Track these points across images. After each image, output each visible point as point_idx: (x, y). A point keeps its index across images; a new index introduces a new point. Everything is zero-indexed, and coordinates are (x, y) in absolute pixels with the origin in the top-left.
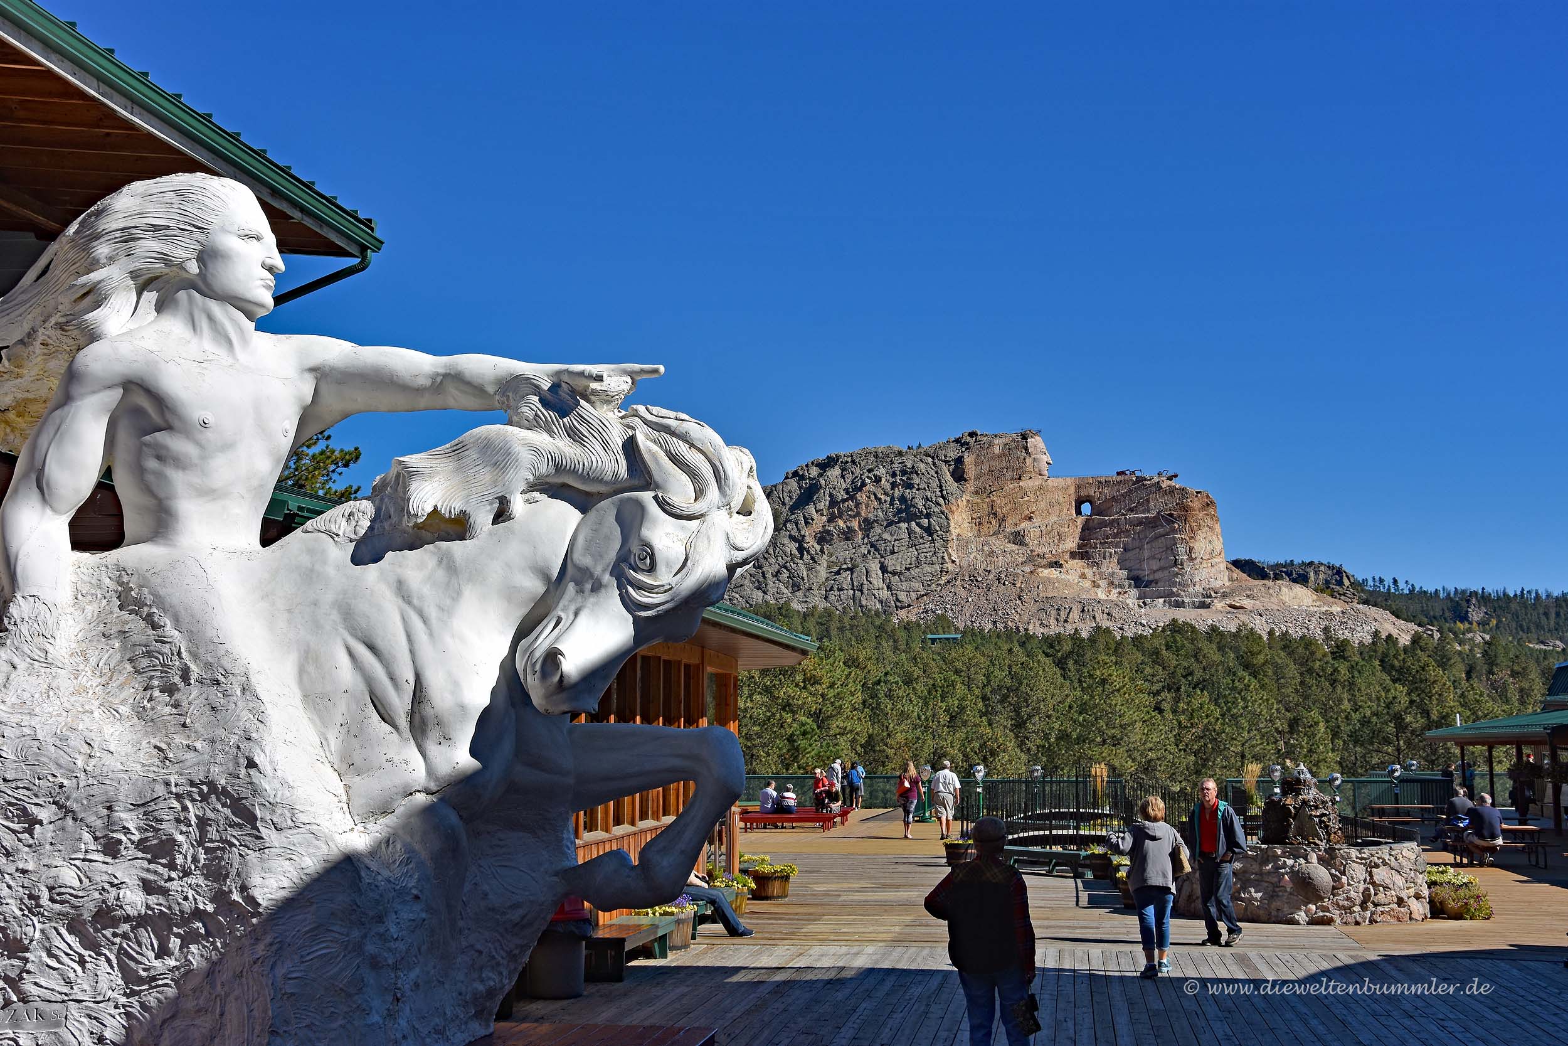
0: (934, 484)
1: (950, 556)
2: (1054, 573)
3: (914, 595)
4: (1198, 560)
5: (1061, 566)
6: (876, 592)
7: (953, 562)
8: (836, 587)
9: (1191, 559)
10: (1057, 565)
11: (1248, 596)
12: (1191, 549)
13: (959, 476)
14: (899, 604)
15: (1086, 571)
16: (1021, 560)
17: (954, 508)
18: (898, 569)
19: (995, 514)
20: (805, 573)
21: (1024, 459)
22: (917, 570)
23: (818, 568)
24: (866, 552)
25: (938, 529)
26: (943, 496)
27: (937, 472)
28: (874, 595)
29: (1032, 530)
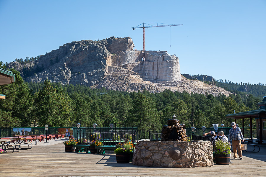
0: (102, 51)
1: (106, 71)
2: (135, 76)
3: (96, 82)
11: (186, 84)
12: (172, 71)
13: (109, 49)
16: (125, 73)
17: (107, 58)
19: (119, 60)
21: (127, 45)
22: (97, 75)
25: (103, 64)
26: (104, 55)
27: (102, 48)
29: (129, 64)
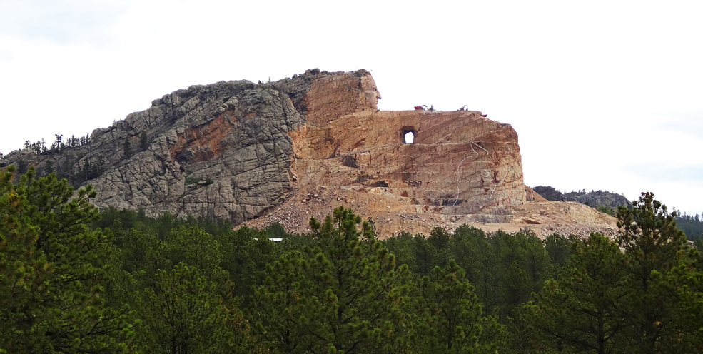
0: (280, 113)
1: (291, 175)
2: (381, 190)
3: (259, 208)
4: (502, 182)
5: (386, 185)
6: (226, 205)
7: (294, 180)
8: (193, 200)
9: (497, 182)
10: (383, 184)
11: (542, 213)
12: (496, 173)
13: (302, 108)
14: (246, 215)
15: (407, 190)
16: (352, 179)
17: (296, 134)
18: (247, 185)
19: (332, 141)
20: (166, 187)
21: (358, 94)
22: (263, 187)
23: (178, 183)
24: (220, 170)
25: (282, 152)
26: (287, 124)
28: (225, 207)
29: (363, 154)
